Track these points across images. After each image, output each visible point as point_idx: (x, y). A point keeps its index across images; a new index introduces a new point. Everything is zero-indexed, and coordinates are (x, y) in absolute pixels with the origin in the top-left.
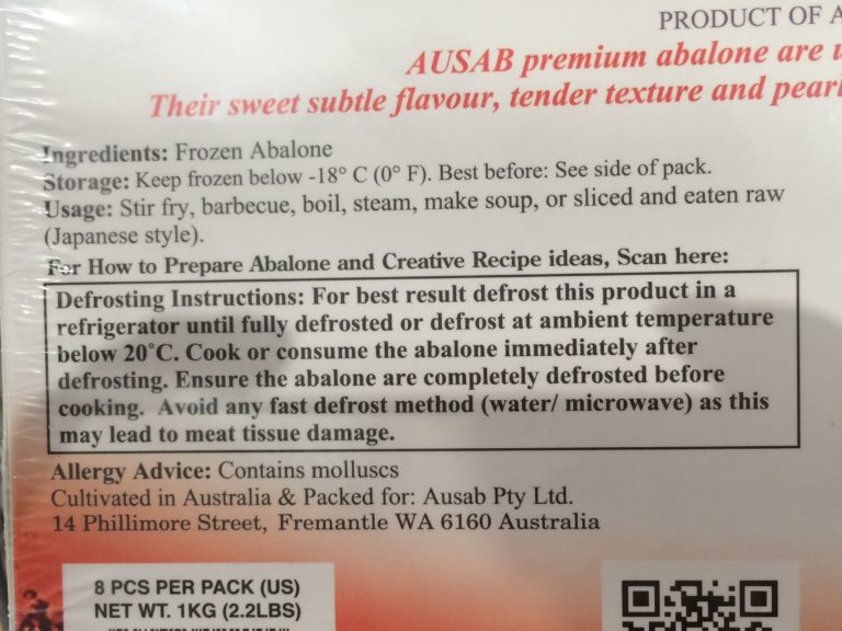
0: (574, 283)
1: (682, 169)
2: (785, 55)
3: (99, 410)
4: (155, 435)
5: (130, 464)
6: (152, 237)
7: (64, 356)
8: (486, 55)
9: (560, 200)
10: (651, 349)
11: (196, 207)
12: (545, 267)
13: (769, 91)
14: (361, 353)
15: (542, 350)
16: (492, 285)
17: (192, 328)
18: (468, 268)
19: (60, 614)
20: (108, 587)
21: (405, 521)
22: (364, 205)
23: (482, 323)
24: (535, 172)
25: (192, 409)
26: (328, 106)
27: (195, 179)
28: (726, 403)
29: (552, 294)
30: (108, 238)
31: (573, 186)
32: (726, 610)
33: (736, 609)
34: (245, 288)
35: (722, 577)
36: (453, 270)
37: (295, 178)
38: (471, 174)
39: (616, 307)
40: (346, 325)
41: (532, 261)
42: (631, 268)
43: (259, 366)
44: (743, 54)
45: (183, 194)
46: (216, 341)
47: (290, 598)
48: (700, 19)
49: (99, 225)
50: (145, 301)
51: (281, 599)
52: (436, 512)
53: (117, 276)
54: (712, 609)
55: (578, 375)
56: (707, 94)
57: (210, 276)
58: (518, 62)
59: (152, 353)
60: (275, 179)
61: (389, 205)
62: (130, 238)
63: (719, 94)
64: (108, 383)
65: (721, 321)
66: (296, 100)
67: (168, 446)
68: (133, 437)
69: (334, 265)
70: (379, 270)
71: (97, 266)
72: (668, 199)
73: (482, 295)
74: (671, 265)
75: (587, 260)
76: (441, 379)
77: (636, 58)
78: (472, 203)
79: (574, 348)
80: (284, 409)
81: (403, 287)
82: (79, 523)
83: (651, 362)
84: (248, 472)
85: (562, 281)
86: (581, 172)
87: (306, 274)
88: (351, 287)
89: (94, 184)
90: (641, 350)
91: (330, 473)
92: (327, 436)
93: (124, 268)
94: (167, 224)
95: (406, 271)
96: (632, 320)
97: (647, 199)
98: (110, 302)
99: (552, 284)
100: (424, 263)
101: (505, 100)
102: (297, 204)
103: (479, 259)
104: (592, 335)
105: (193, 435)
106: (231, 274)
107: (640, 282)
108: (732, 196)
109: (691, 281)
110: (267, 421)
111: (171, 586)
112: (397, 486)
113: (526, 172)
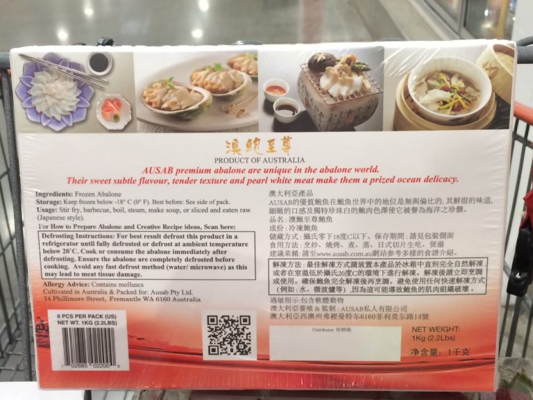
0: (192, 234)
1: (222, 203)
2: (250, 171)
3: (56, 267)
4: (73, 274)
5: (66, 282)
6: (69, 218)
7: (45, 252)
8: (165, 169)
9: (187, 210)
10: (214, 253)
11: (82, 210)
12: (183, 229)
13: (246, 181)
14: (132, 252)
15: (183, 252)
16: (169, 234)
17: (82, 244)
18: (162, 229)
19: (47, 324)
20: (61, 316)
21: (146, 299)
22: (131, 210)
23: (166, 245)
24: (180, 202)
25: (84, 267)
26: (119, 182)
27: (81, 202)
28: (235, 268)
29: (186, 237)
30: (57, 218)
31: (191, 207)
32: (236, 323)
33: (239, 323)
34: (97, 233)
35: (235, 315)
36: (157, 230)
37: (111, 202)
38: (162, 202)
39: (204, 241)
40: (127, 244)
41: (180, 228)
42: (208, 230)
43: (102, 255)
44: (239, 171)
45: (78, 206)
46: (90, 248)
47: (113, 320)
48: (226, 160)
49: (53, 214)
50: (68, 236)
51: (111, 320)
52: (154, 297)
53: (60, 229)
54: (233, 323)
55: (194, 260)
56: (229, 181)
57: (87, 230)
58: (174, 171)
59: (71, 251)
60: (104, 202)
61: (138, 211)
62: (63, 218)
63: (232, 182)
64: (58, 259)
65: (234, 245)
66: (110, 180)
67: (77, 277)
68: (66, 275)
69: (123, 227)
70: (136, 229)
71: (53, 226)
72: (218, 211)
73: (166, 237)
74: (219, 229)
75: (196, 227)
76: (155, 260)
77: (208, 171)
78: (162, 211)
79: (192, 252)
80: (110, 267)
81: (143, 234)
82: (52, 298)
83: (214, 256)
84: (100, 285)
85: (188, 233)
86: (193, 203)
87: (115, 230)
88: (128, 234)
89: (51, 203)
90: (211, 253)
91: (124, 285)
92: (123, 275)
93: (62, 227)
94: (73, 214)
95: (144, 230)
96: (208, 244)
97: (212, 211)
98: (58, 236)
99: (186, 234)
100: (149, 227)
101: (171, 182)
102: (111, 210)
103: (165, 227)
104: (197, 249)
105: (84, 274)
106: (93, 229)
107: (211, 234)
108: (236, 210)
109: (225, 234)
110: (105, 271)
111: (80, 316)
112: (143, 289)
113: (178, 202)
